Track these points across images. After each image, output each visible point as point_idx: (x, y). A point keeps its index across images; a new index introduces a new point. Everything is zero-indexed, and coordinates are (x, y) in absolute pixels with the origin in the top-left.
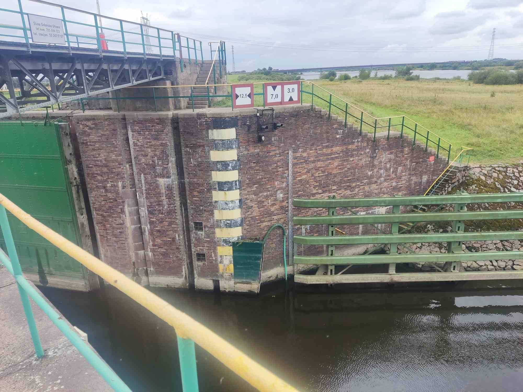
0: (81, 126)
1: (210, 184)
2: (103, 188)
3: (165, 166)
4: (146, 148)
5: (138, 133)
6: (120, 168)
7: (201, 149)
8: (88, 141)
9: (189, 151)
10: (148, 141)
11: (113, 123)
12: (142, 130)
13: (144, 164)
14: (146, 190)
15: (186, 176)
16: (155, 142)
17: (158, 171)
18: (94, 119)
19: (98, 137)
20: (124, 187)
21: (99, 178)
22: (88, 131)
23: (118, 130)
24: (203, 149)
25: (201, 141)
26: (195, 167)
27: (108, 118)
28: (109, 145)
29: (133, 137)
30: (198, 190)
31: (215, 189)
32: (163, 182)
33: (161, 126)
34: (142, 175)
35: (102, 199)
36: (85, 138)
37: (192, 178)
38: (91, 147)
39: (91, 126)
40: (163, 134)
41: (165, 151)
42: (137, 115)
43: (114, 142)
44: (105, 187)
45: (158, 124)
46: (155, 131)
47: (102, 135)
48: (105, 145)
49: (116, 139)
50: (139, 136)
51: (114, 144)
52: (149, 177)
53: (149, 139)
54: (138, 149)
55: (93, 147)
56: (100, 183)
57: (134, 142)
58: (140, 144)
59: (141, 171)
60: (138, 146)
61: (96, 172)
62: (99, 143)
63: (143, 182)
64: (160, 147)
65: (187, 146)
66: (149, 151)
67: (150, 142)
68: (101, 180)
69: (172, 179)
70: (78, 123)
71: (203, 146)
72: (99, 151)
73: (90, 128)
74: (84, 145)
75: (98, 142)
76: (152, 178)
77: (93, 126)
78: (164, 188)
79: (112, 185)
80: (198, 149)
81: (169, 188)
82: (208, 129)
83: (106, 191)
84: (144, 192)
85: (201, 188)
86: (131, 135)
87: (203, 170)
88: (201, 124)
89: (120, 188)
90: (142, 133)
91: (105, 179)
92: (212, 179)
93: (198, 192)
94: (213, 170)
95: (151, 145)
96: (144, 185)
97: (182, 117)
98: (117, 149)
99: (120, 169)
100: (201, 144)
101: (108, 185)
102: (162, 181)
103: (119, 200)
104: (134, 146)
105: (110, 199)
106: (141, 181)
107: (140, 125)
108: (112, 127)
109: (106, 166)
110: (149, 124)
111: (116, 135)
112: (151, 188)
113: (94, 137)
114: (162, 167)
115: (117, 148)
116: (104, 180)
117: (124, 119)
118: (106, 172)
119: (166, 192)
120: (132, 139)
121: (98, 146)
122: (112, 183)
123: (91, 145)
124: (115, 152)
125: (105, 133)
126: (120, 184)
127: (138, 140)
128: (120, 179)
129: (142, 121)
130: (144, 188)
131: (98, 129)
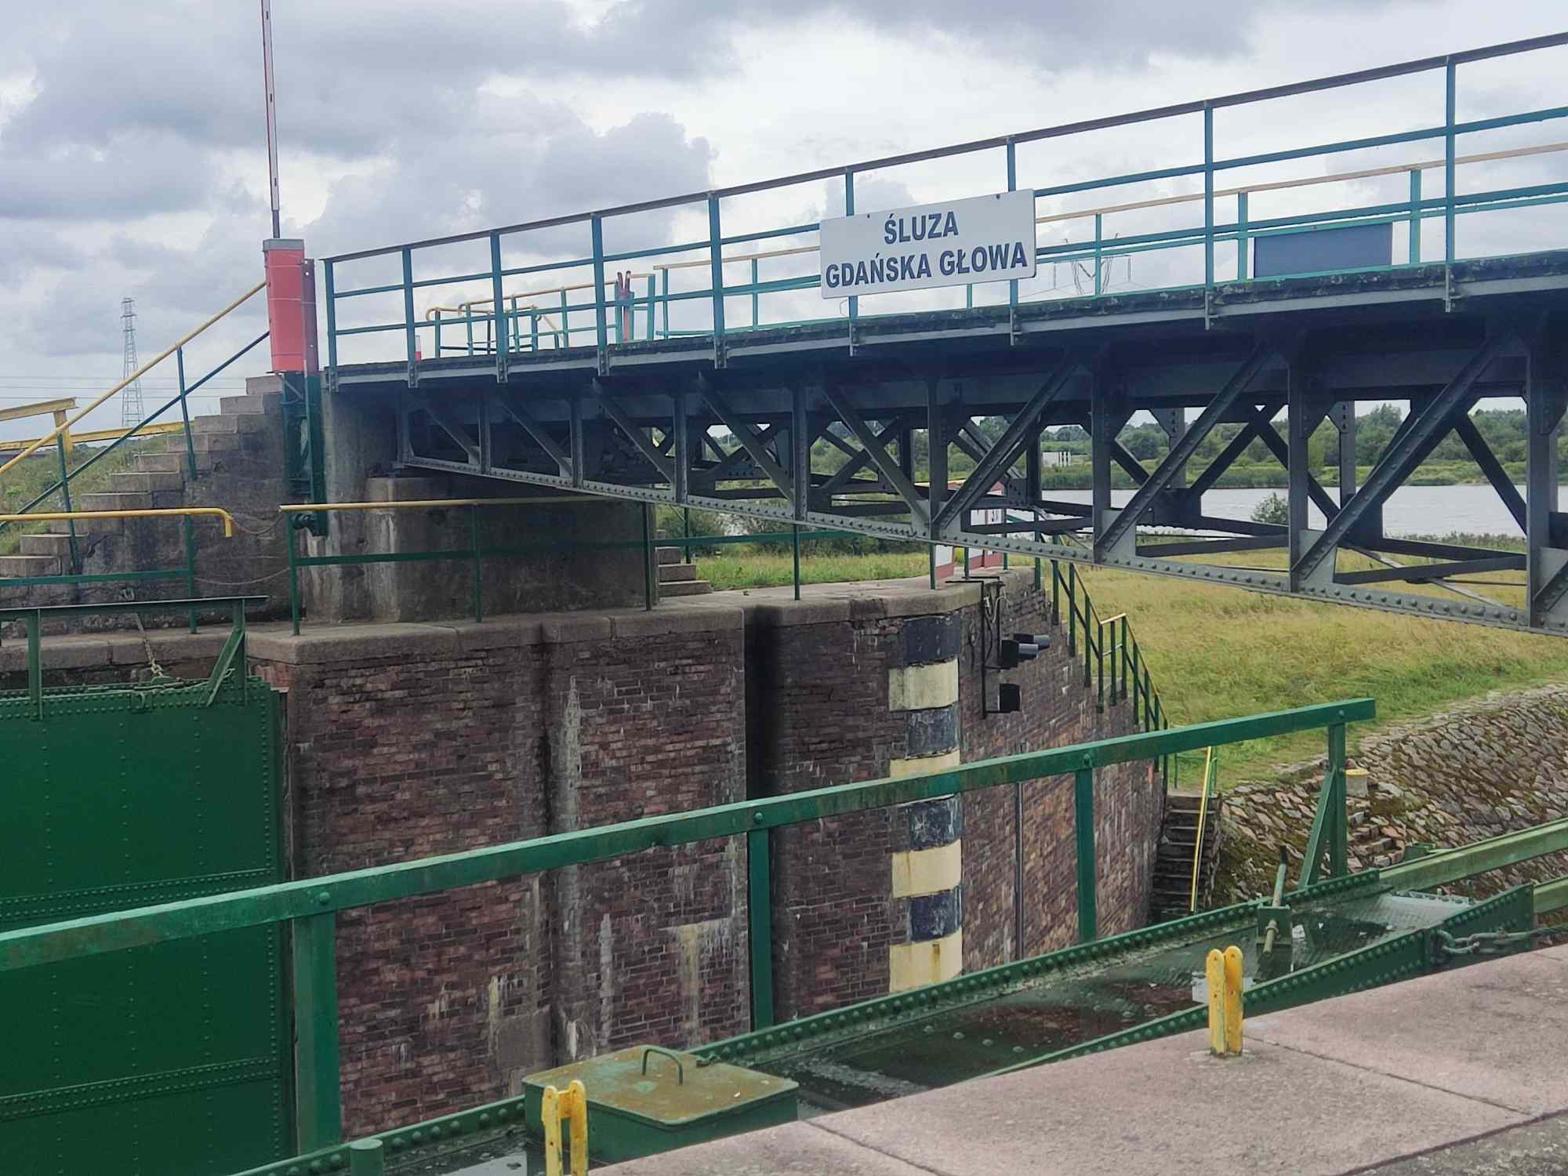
0: (334, 700)
1: (882, 913)
2: (402, 1033)
3: (711, 858)
4: (639, 777)
5: (611, 712)
6: (507, 900)
7: (858, 758)
8: (362, 774)
9: (814, 772)
10: (650, 742)
11: (501, 672)
12: (628, 692)
13: (618, 863)
14: (615, 999)
15: (792, 893)
16: (679, 746)
17: (678, 889)
18: (406, 658)
19: (415, 748)
20: (510, 1004)
21: (391, 975)
22: (368, 722)
23: (520, 702)
24: (864, 758)
25: (861, 721)
27: (479, 650)
28: (467, 788)
29: (583, 732)
30: (836, 952)
31: (900, 938)
32: (693, 942)
33: (710, 667)
34: (606, 922)
35: (393, 1097)
36: (347, 763)
37: (815, 902)
38: (369, 808)
39: (388, 695)
40: (714, 703)
41: (718, 786)
42: (613, 622)
43: (493, 767)
44: (412, 1026)
45: (699, 660)
46: (681, 696)
47: (438, 734)
48: (446, 786)
49: (505, 748)
50: (615, 722)
51: (489, 777)
52: (635, 925)
53: (655, 734)
54: (602, 790)
55: (383, 806)
56: (392, 1006)
57: (584, 757)
58: (614, 763)
59: (602, 900)
60: (603, 773)
61: (378, 946)
62: (415, 783)
63: (606, 958)
64: (698, 769)
65: (806, 755)
66: (650, 793)
67: (657, 750)
68: (401, 984)
69: (735, 919)
70: (320, 685)
71: (867, 744)
72: (411, 823)
73: (382, 708)
74: (336, 800)
75: (411, 776)
76: (647, 928)
77: (398, 693)
78: (695, 972)
79: (452, 1003)
80: (846, 760)
81: (717, 967)
82: (887, 665)
83: (421, 1045)
84: (606, 1008)
85: (847, 942)
86: (576, 722)
87: (859, 855)
88: (862, 649)
89: (493, 1015)
90: (626, 706)
91: (421, 974)
92: (890, 890)
93: (836, 963)
95: (661, 764)
96: (607, 972)
98: (504, 802)
99: (504, 907)
101: (435, 1008)
102: (691, 936)
103: (482, 1081)
104: (585, 775)
105: (433, 1088)
106: (597, 954)
107: (623, 670)
108: (493, 689)
109: (433, 905)
110: (663, 664)
111: (505, 730)
112: (642, 981)
113: (393, 754)
114: (696, 866)
115: (502, 794)
116: (414, 981)
117: (545, 646)
118: (430, 937)
119: (702, 990)
120: (576, 745)
121: (407, 796)
122: (457, 994)
123: (371, 799)
124: (490, 822)
125: (455, 724)
126: (495, 989)
127: (604, 746)
128: (495, 963)
129: (632, 650)
130: (607, 991)
131: (424, 707)
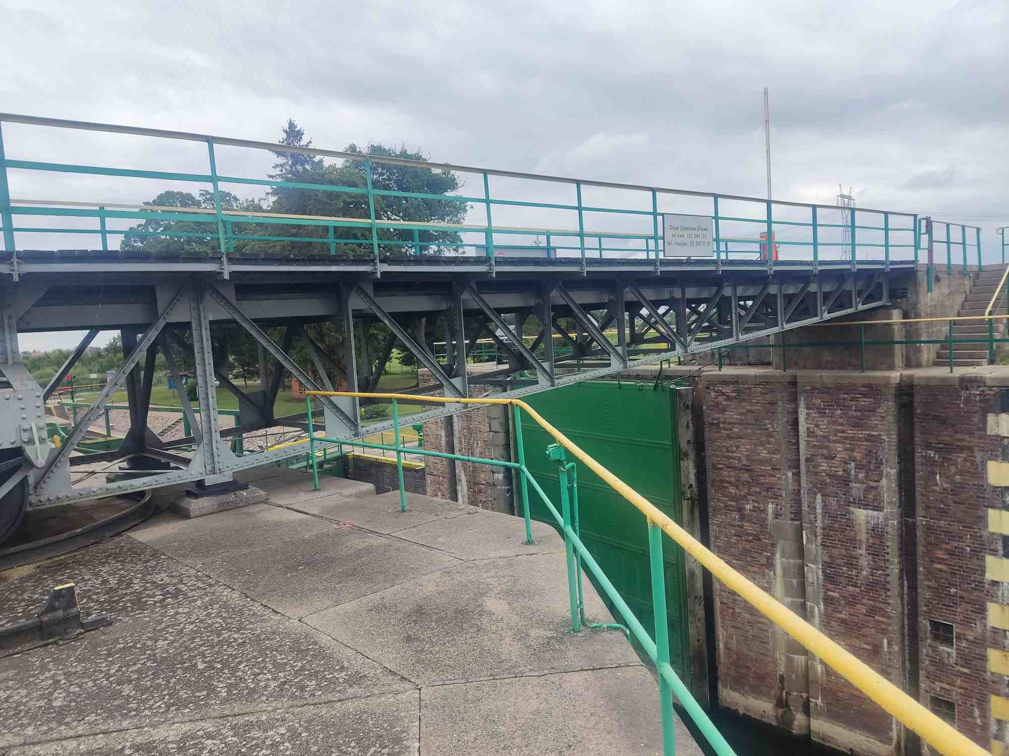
0: (713, 394)
1: (981, 537)
2: (737, 511)
3: (872, 484)
4: (834, 441)
5: (820, 413)
6: (775, 476)
7: (964, 455)
8: (722, 420)
9: (934, 457)
10: (839, 428)
11: (772, 391)
12: (828, 406)
13: (824, 474)
14: (823, 529)
15: (920, 511)
16: (854, 432)
17: (854, 492)
18: (736, 382)
19: (740, 414)
20: (777, 515)
21: (733, 490)
22: (724, 403)
23: (780, 403)
24: (968, 456)
25: (967, 437)
26: (943, 493)
27: (764, 382)
28: (759, 432)
29: (807, 419)
30: (949, 547)
31: (994, 552)
32: (863, 518)
33: (872, 400)
34: (819, 496)
35: (734, 532)
36: (718, 416)
37: (934, 519)
38: (724, 432)
39: (731, 394)
40: (874, 416)
41: (876, 453)
42: (821, 376)
43: (768, 426)
44: (740, 510)
45: (864, 395)
46: (855, 411)
47: (748, 410)
48: (751, 429)
49: (773, 420)
50: (823, 416)
51: (767, 429)
52: (833, 501)
53: (840, 425)
54: (815, 443)
55: (729, 432)
56: (733, 501)
57: (808, 429)
58: (822, 433)
59: (817, 488)
60: (816, 436)
61: (728, 479)
62: (740, 426)
63: (819, 511)
64: (865, 443)
65: (928, 447)
66: (839, 449)
67: (843, 432)
68: (736, 494)
69: (886, 514)
70: (708, 388)
71: (970, 449)
72: (739, 440)
73: (728, 399)
74: (714, 427)
75: (739, 424)
76: (839, 506)
77: (734, 394)
78: (864, 530)
79: (754, 507)
80: (956, 455)
81: (877, 533)
82: (985, 412)
83: (743, 517)
84: (819, 531)
85: (956, 544)
86: (804, 414)
87: (965, 504)
88: (968, 401)
89: (770, 517)
90: (827, 411)
91: (742, 493)
92: (986, 526)
93: (951, 553)
94: (993, 507)
95: (846, 438)
96: (820, 517)
97: (923, 383)
98: (773, 440)
99: (774, 478)
100: (965, 444)
101: (748, 507)
102: (861, 515)
103: (766, 539)
104: (808, 436)
105: (748, 534)
106: (815, 508)
107: (826, 397)
108: (769, 397)
109: (747, 470)
110: (846, 396)
111: (775, 413)
112: (836, 526)
113: (732, 415)
114: (864, 486)
115: (773, 437)
116: (740, 495)
117: (794, 383)
118: (746, 482)
119: (868, 539)
120: (804, 424)
121: (737, 430)
122: (756, 504)
123: (725, 429)
124: (768, 446)
125: (754, 408)
126: (771, 508)
127: (817, 426)
128: (771, 498)
129: (829, 388)
130: (819, 524)
131: (743, 400)
